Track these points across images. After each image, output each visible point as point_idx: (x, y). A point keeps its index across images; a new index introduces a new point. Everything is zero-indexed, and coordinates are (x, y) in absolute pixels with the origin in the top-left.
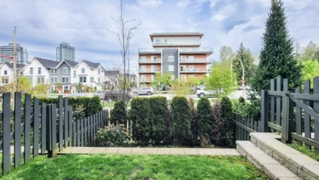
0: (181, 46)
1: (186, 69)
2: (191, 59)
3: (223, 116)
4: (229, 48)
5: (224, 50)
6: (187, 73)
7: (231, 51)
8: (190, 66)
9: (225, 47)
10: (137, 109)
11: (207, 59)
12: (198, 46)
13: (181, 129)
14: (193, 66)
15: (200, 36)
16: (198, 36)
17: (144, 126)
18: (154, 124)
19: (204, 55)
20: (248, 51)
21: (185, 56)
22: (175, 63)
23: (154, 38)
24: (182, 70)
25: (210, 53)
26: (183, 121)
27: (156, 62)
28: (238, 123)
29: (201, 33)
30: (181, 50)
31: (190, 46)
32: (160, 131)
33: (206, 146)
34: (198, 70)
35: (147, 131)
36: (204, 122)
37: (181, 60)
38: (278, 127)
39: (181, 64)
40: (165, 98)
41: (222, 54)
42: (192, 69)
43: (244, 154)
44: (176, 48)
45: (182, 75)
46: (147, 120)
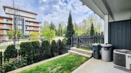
0: (26, 17)
1: (28, 28)
2: (32, 24)
3: (59, 45)
4: (47, 22)
5: (46, 22)
6: (29, 31)
7: (48, 23)
8: (31, 27)
9: (46, 21)
10: (26, 48)
11: (39, 25)
12: (35, 19)
13: (47, 52)
14: (33, 27)
15: (36, 15)
16: (35, 14)
17: (30, 55)
18: (35, 53)
19: (38, 23)
20: (54, 24)
21: (29, 22)
22: (23, 25)
23: (6, 8)
24: (26, 29)
25: (41, 23)
26: (48, 49)
27: (8, 23)
28: (63, 47)
29: (36, 13)
30: (25, 19)
31: (31, 18)
32: (38, 55)
33: (57, 56)
34: (35, 29)
35: (32, 57)
36: (54, 48)
37: (26, 24)
38: (75, 45)
39: (26, 26)
40: (39, 41)
41: (45, 24)
42: (32, 29)
43: (71, 53)
44: (23, 18)
45: (26, 31)
46: (32, 52)
